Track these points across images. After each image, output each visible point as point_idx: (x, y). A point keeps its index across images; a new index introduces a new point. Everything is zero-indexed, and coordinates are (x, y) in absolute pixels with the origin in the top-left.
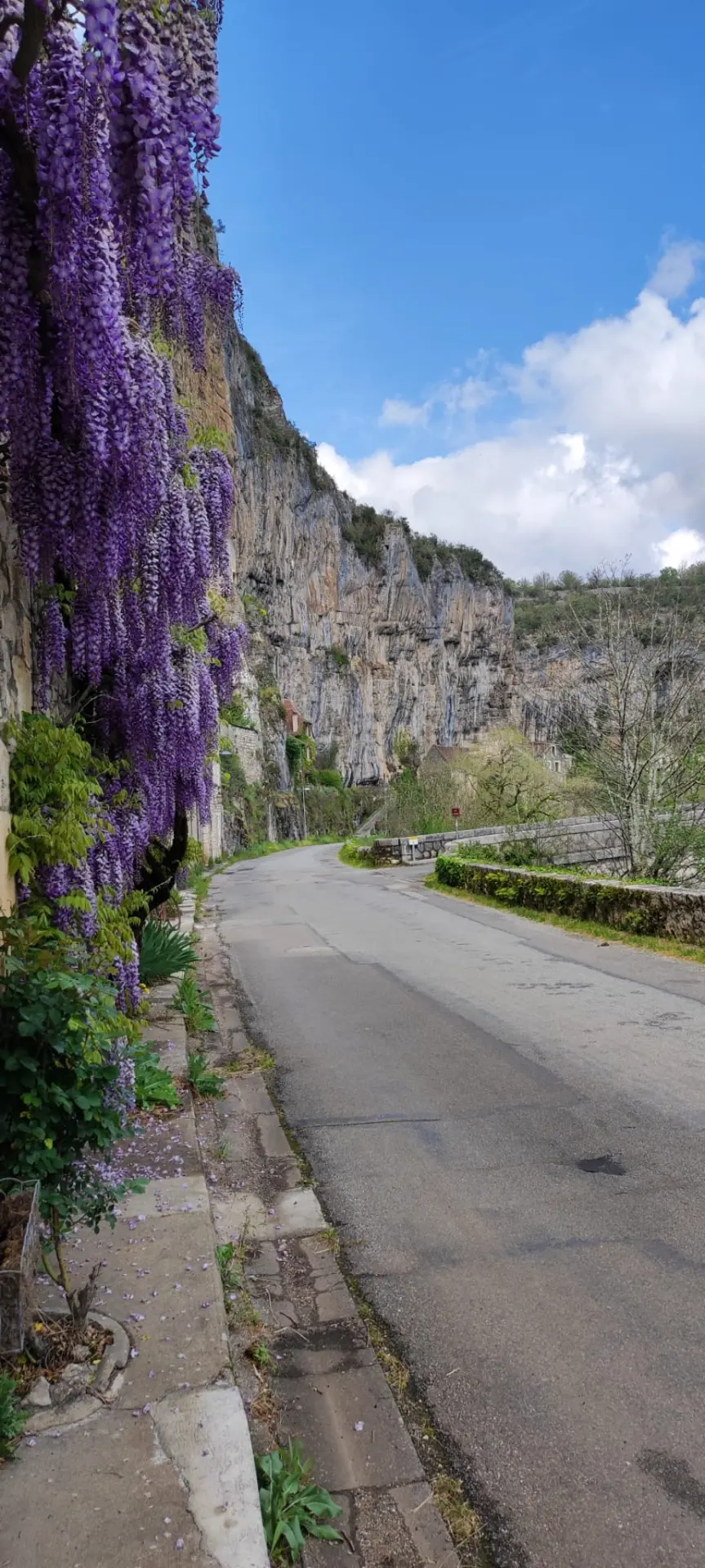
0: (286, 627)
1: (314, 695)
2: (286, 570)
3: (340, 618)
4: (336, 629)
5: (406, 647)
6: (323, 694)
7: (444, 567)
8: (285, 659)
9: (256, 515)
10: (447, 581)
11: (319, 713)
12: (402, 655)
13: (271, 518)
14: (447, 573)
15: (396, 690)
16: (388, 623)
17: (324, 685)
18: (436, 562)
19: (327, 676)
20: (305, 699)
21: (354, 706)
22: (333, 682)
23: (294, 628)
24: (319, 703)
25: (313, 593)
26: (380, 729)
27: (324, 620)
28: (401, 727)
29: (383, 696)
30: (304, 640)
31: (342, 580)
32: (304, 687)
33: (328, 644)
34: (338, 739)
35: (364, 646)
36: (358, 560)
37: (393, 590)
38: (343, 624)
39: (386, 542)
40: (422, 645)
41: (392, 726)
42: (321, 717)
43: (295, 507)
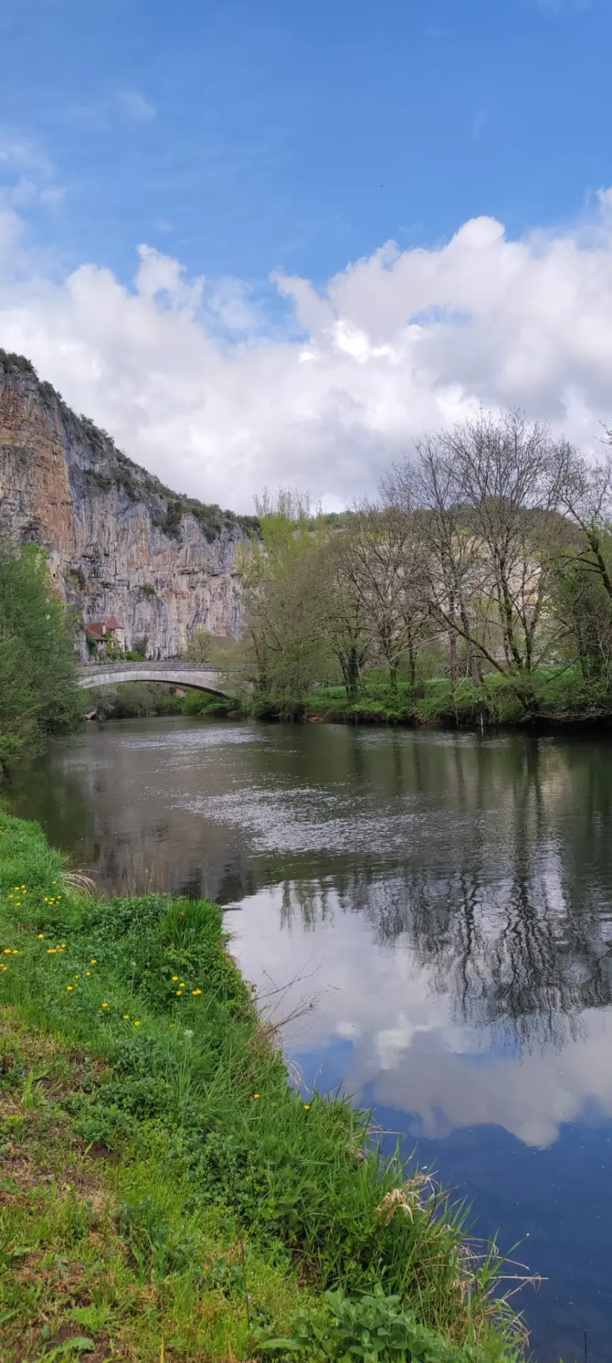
0: (112, 578)
1: (130, 611)
2: (111, 548)
3: (151, 568)
4: (149, 575)
5: (201, 580)
6: (137, 611)
7: (229, 532)
8: (111, 594)
9: (86, 527)
10: (231, 540)
11: (134, 621)
12: (199, 584)
13: (97, 525)
14: (232, 535)
15: (193, 605)
16: (187, 568)
17: (137, 606)
18: (224, 529)
19: (139, 601)
20: (124, 614)
21: (159, 616)
22: (144, 604)
23: (117, 577)
24: (134, 616)
25: (132, 556)
26: (183, 627)
27: (140, 571)
28: (200, 626)
29: (184, 609)
30: (126, 583)
31: (153, 548)
32: (124, 608)
33: (142, 584)
34: (148, 634)
35: (170, 581)
36: (163, 536)
37: (189, 549)
38: (153, 572)
39: (182, 524)
40: (213, 578)
41: (193, 626)
42: (136, 623)
43: (116, 515)
